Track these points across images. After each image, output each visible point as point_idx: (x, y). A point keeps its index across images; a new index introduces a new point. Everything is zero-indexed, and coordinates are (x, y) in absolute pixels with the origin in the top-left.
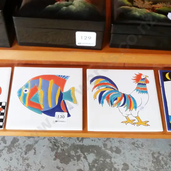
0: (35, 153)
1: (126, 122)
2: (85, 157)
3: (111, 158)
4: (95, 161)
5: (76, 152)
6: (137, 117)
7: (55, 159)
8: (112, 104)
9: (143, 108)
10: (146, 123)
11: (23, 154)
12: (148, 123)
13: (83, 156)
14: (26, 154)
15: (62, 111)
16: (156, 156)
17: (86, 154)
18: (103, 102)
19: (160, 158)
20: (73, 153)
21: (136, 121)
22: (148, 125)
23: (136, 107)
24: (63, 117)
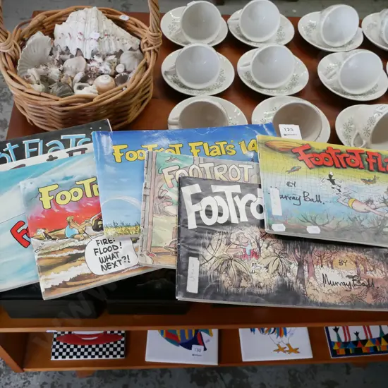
0: (171, 376)
1: (278, 351)
2: (222, 378)
3: (247, 377)
4: (232, 382)
5: (212, 373)
6: (288, 345)
7: (191, 382)
8: (263, 332)
9: (292, 334)
10: (296, 351)
11: (159, 378)
12: (298, 350)
13: (219, 376)
14: (161, 377)
15: (198, 344)
16: (292, 373)
17: (222, 374)
18: (254, 331)
19: (297, 375)
20: (208, 374)
21: (287, 349)
22: (298, 352)
23: (286, 334)
24: (199, 350)
